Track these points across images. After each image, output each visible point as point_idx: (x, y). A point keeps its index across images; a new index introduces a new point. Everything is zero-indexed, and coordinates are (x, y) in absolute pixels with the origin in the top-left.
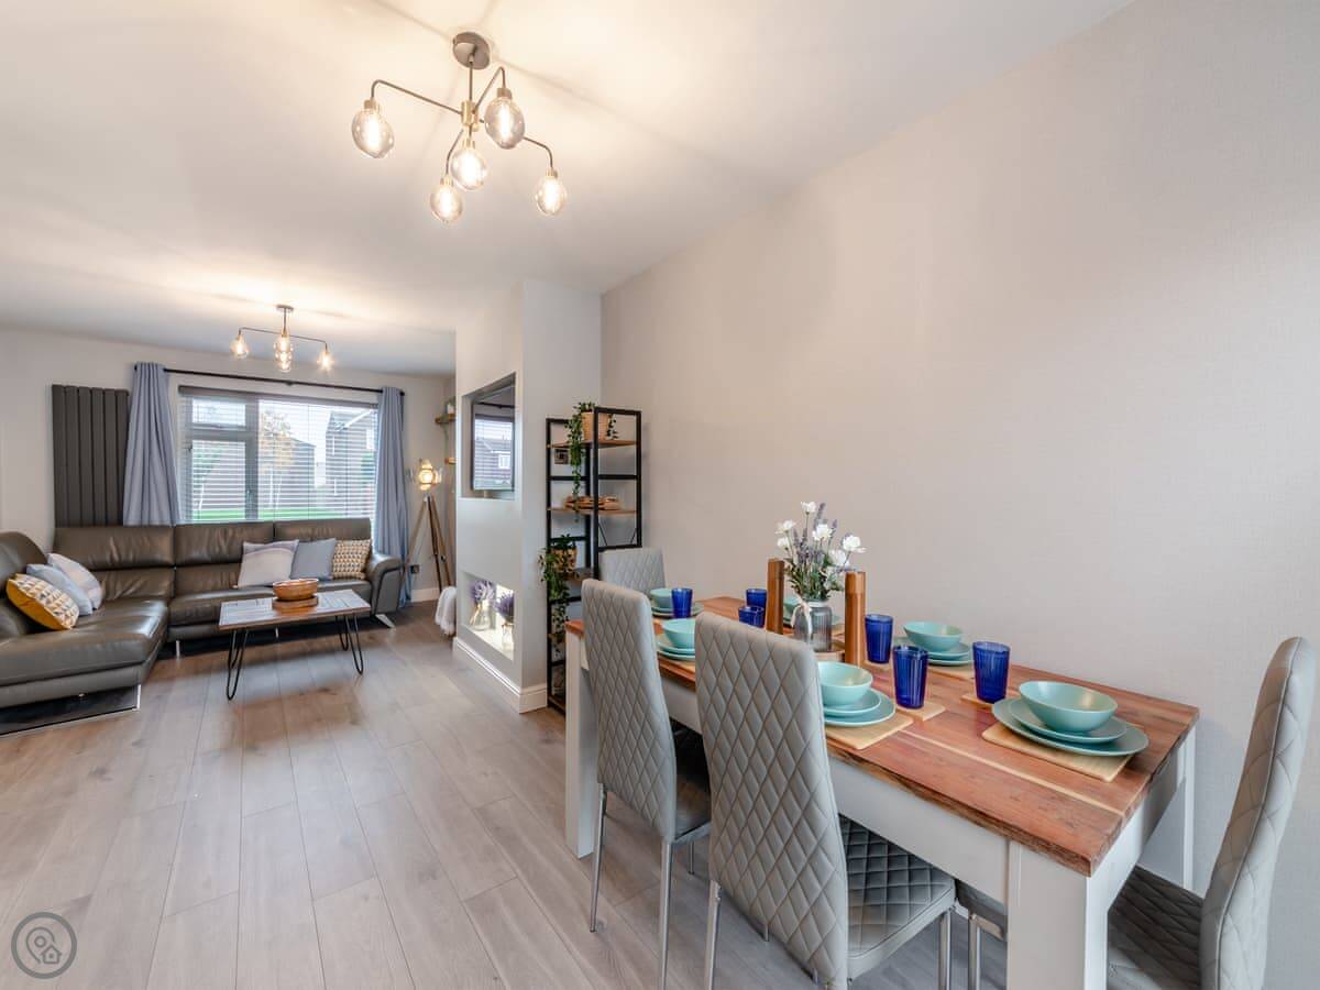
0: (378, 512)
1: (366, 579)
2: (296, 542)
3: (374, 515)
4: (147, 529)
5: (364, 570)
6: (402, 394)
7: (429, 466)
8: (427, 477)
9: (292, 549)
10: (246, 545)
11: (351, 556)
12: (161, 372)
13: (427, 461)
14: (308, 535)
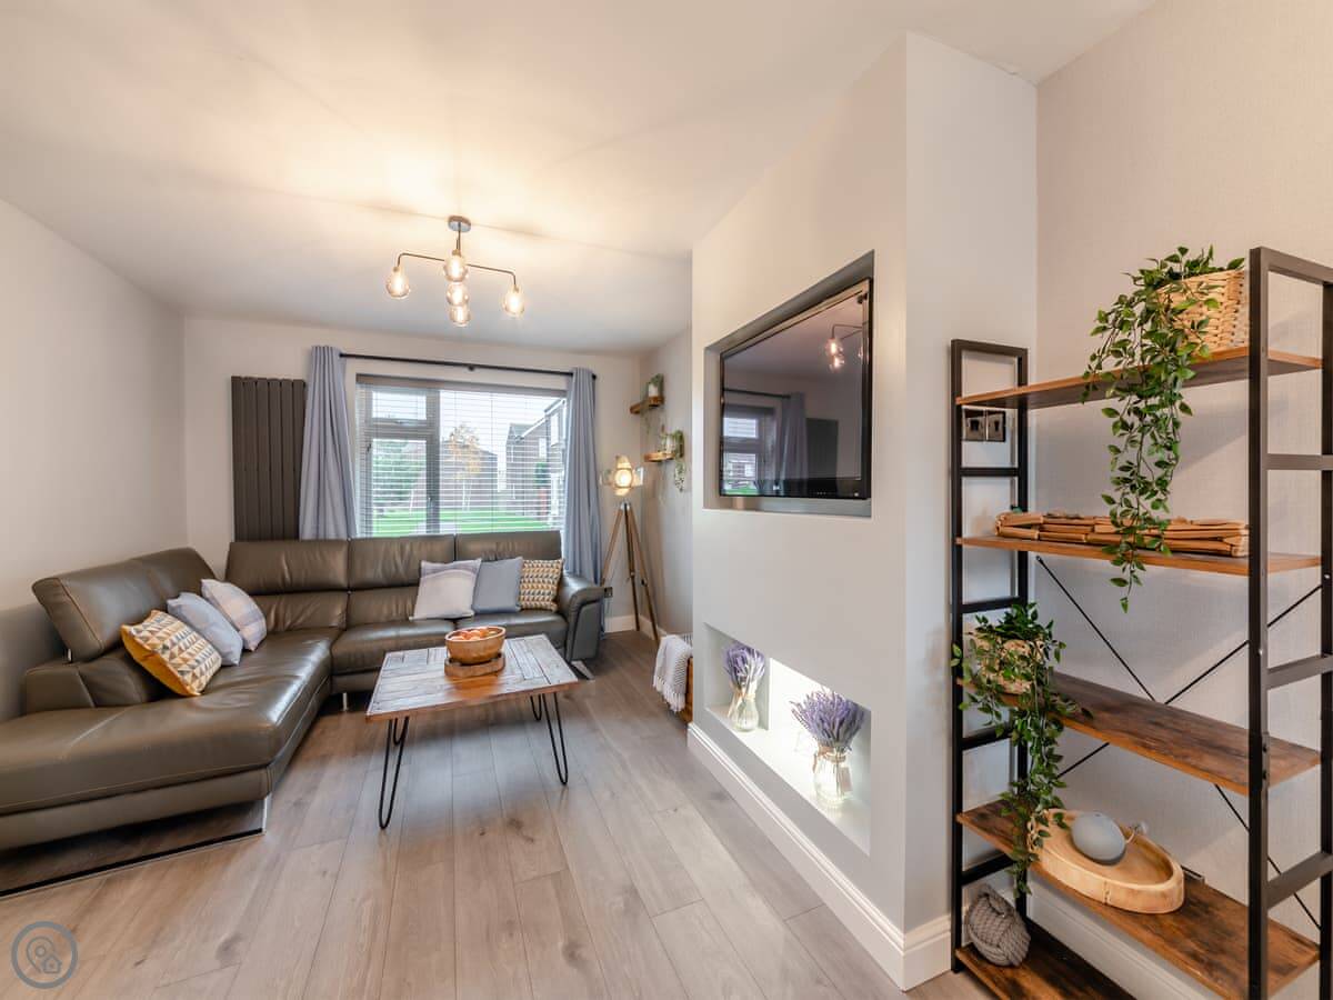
0: (568, 523)
1: (559, 612)
2: (478, 562)
3: (563, 526)
4: (321, 543)
5: (556, 600)
6: (594, 377)
7: (627, 465)
8: (626, 478)
9: (474, 571)
10: (424, 564)
11: (539, 581)
12: (336, 357)
13: (625, 458)
14: (491, 551)
